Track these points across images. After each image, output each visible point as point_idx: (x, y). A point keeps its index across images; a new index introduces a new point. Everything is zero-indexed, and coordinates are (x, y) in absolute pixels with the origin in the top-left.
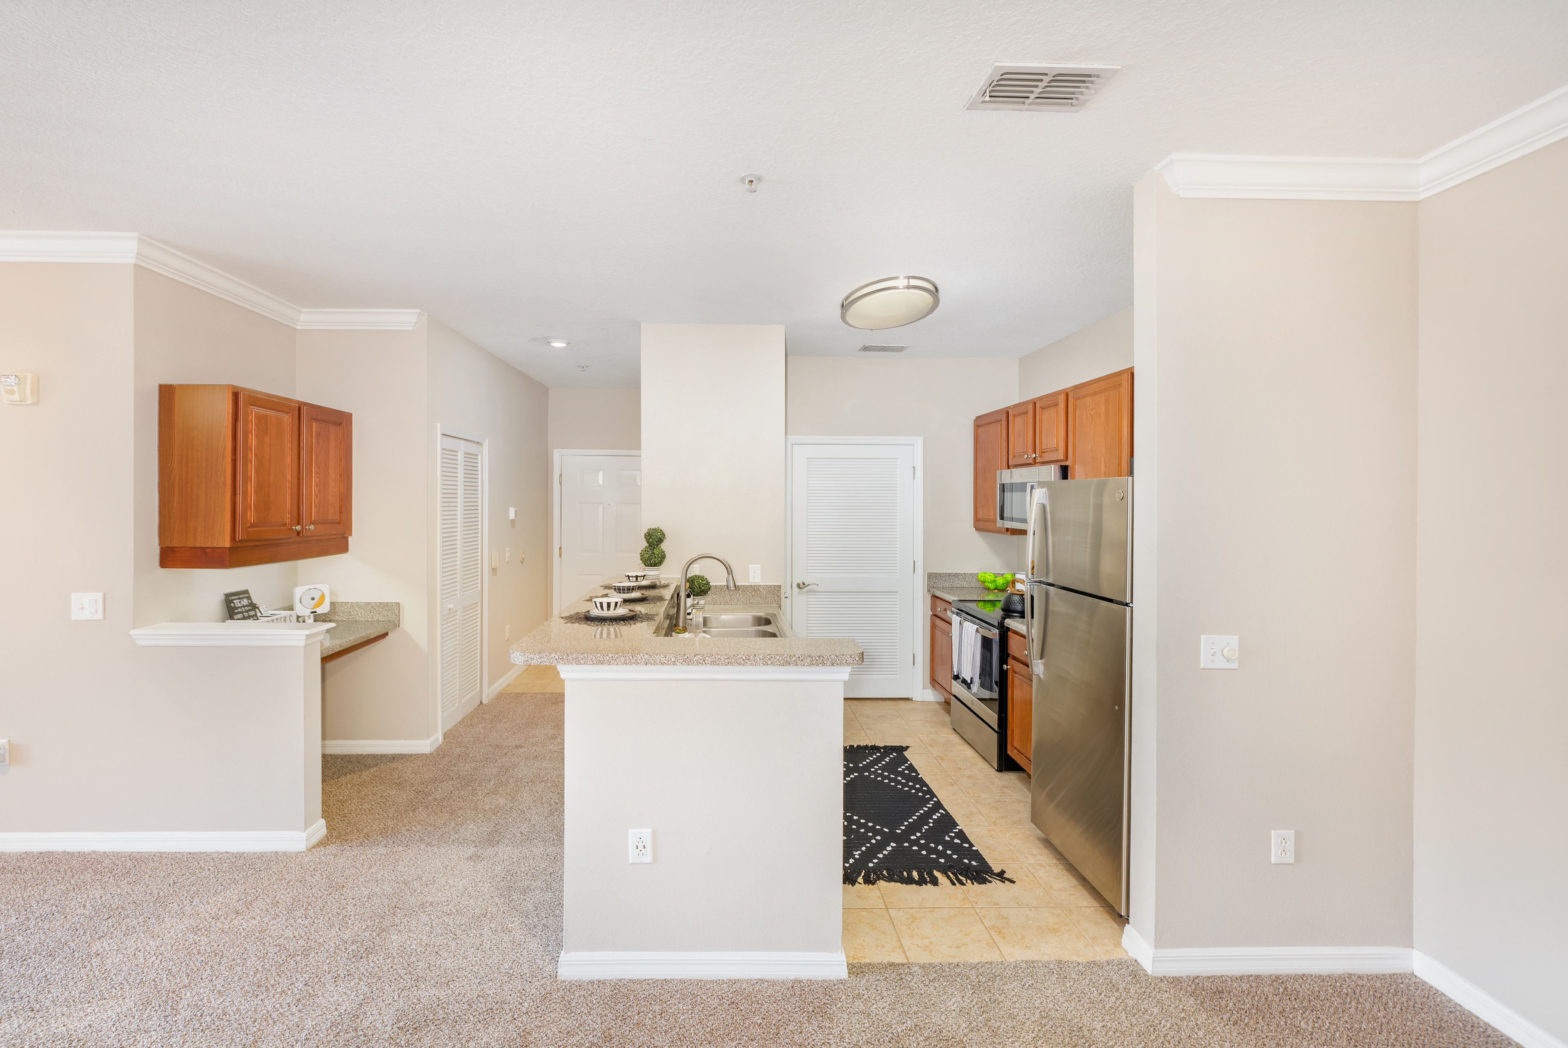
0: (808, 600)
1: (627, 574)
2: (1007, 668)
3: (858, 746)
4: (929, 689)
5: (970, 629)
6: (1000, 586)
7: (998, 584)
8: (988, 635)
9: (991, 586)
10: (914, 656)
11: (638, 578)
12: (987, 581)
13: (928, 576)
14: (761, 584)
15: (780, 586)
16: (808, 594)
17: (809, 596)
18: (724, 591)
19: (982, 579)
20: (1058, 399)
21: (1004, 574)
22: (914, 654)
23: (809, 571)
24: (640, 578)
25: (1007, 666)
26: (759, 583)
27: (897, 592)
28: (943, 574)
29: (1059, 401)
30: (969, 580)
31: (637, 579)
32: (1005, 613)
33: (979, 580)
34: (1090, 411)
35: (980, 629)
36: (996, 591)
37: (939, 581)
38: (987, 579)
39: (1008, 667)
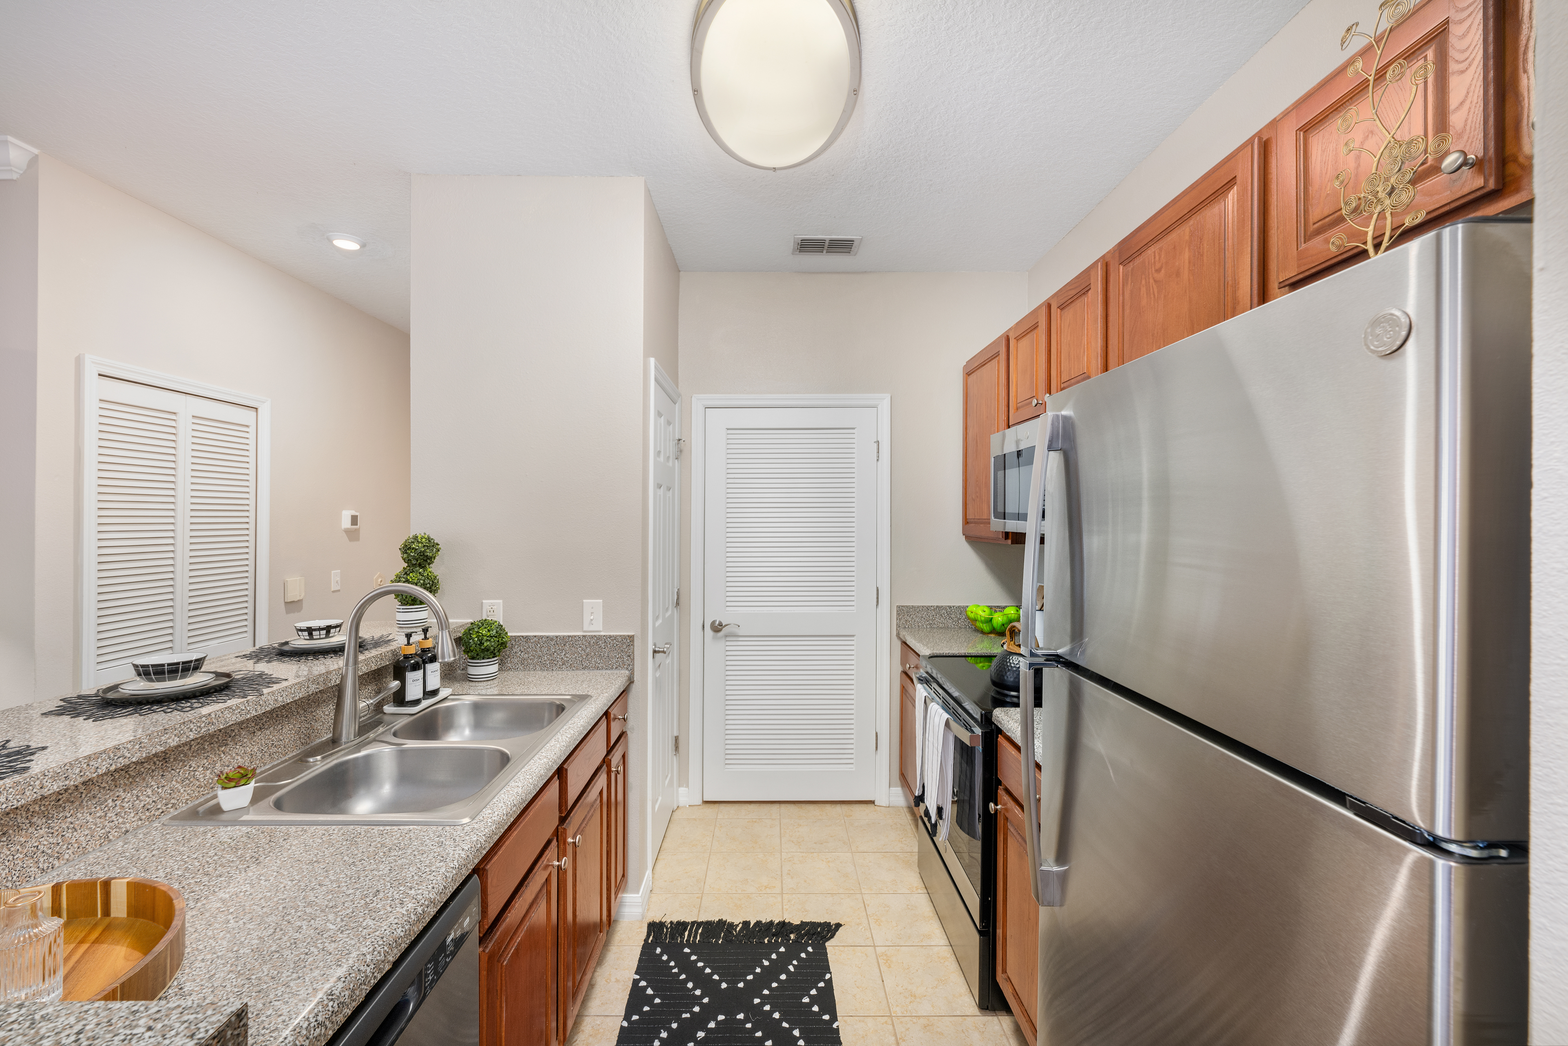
0: (728, 648)
1: (304, 625)
2: (996, 810)
3: (758, 923)
4: (898, 787)
5: (937, 719)
6: (998, 628)
7: (995, 625)
8: (965, 737)
9: (986, 628)
10: (877, 736)
11: (314, 633)
12: (979, 619)
13: (897, 611)
14: (602, 634)
15: (631, 638)
16: (728, 639)
17: (728, 643)
18: (541, 647)
19: (972, 616)
20: (1090, 279)
21: (1006, 607)
22: (877, 733)
23: (728, 604)
24: (318, 633)
25: (996, 804)
26: (600, 631)
27: (853, 636)
28: (918, 607)
29: (1092, 281)
30: (956, 617)
31: (310, 634)
32: (998, 689)
33: (968, 618)
34: (1156, 275)
35: (953, 724)
36: (993, 635)
37: (912, 618)
38: (979, 616)
39: (999, 807)
